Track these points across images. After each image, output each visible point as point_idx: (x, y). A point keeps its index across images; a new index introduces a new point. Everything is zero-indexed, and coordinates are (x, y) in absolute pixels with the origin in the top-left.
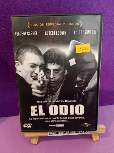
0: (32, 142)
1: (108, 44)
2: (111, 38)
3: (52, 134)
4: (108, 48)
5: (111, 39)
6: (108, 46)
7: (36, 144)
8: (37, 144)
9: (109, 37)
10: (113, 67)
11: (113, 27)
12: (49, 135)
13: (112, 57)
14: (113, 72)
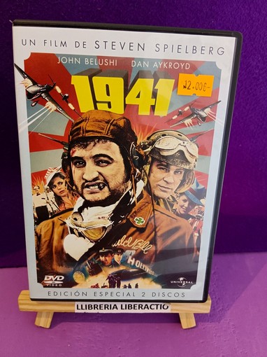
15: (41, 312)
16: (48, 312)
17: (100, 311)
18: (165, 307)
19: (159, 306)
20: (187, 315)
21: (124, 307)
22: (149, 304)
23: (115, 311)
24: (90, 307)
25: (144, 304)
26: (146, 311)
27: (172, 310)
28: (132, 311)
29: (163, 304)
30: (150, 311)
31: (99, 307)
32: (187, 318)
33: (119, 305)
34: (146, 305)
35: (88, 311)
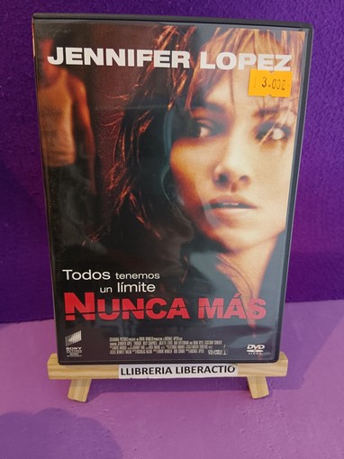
0: (70, 396)
1: (318, 118)
2: (326, 101)
3: (130, 372)
4: (316, 130)
5: (325, 103)
6: (316, 124)
7: (84, 400)
8: (87, 401)
9: (320, 97)
10: (327, 189)
11: (333, 67)
12: (121, 377)
13: (327, 159)
14: (327, 203)
15: (76, 380)
16: (84, 381)
17: (150, 377)
18: (231, 369)
19: (223, 369)
20: (258, 379)
21: (179, 370)
22: (211, 366)
23: (168, 376)
24: (137, 371)
25: (204, 366)
26: (208, 375)
27: (239, 373)
28: (190, 375)
29: (228, 365)
30: (212, 375)
31: (148, 372)
32: (257, 383)
33: (173, 367)
34: (208, 367)
35: (135, 377)
